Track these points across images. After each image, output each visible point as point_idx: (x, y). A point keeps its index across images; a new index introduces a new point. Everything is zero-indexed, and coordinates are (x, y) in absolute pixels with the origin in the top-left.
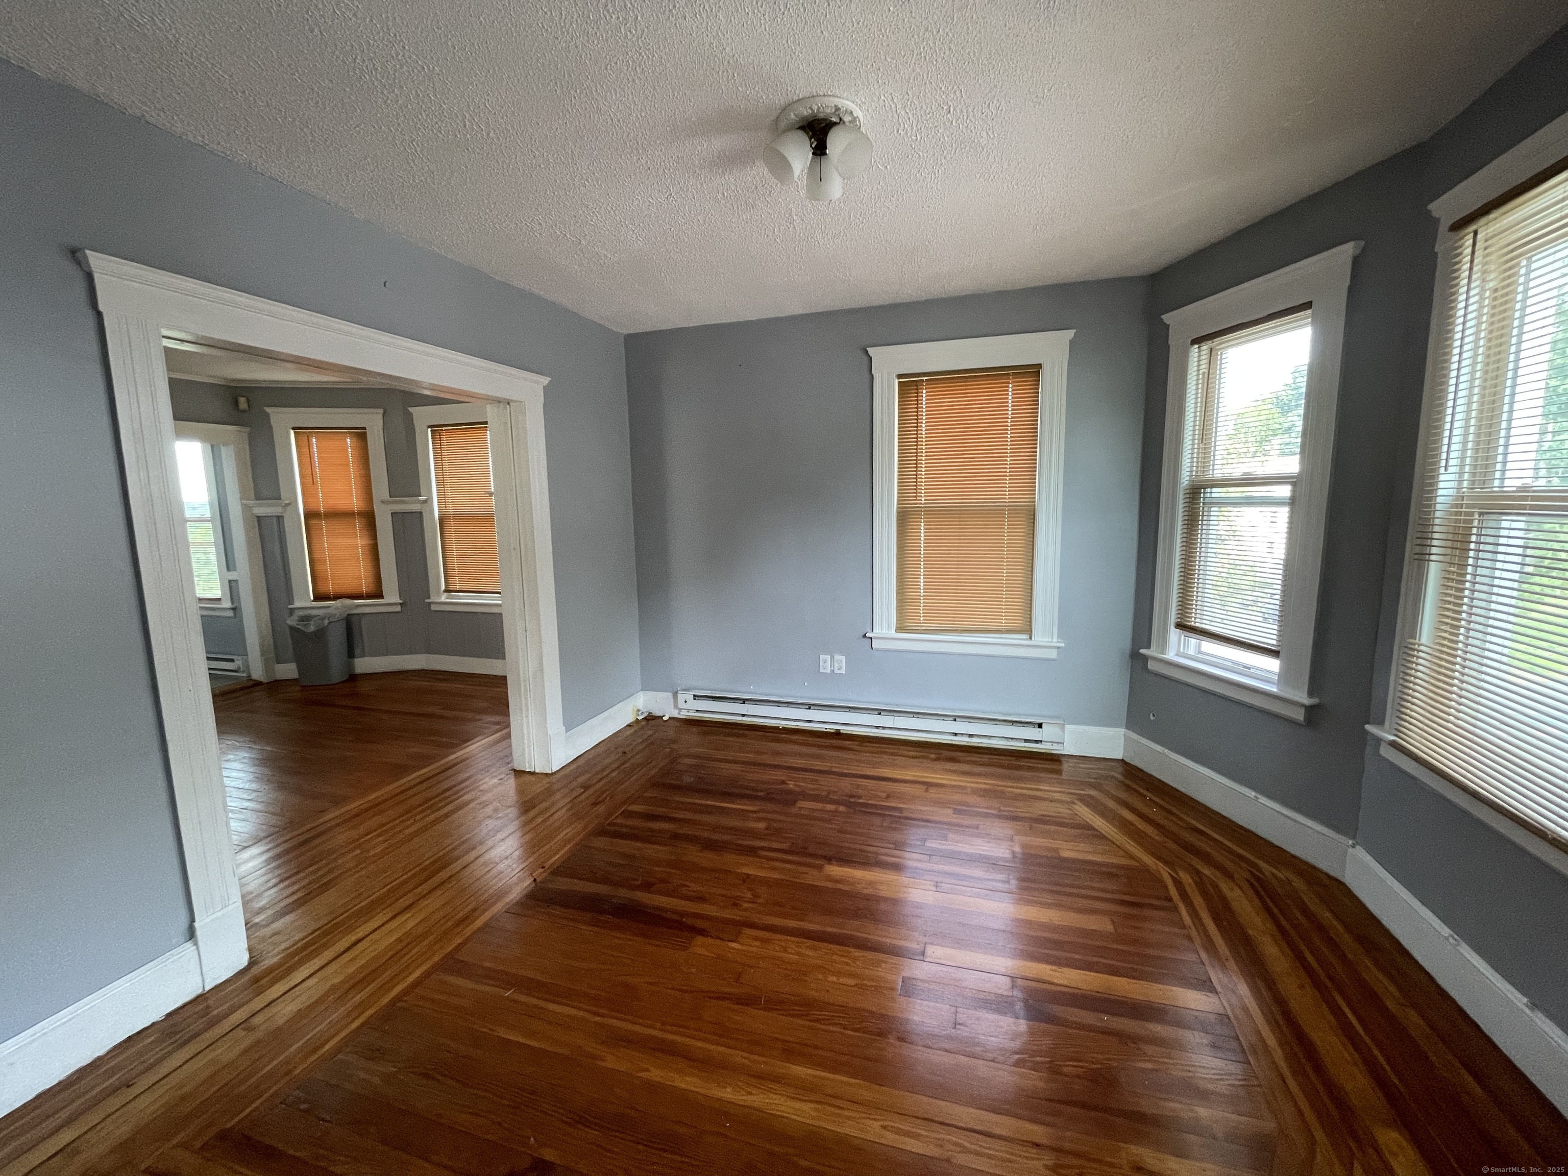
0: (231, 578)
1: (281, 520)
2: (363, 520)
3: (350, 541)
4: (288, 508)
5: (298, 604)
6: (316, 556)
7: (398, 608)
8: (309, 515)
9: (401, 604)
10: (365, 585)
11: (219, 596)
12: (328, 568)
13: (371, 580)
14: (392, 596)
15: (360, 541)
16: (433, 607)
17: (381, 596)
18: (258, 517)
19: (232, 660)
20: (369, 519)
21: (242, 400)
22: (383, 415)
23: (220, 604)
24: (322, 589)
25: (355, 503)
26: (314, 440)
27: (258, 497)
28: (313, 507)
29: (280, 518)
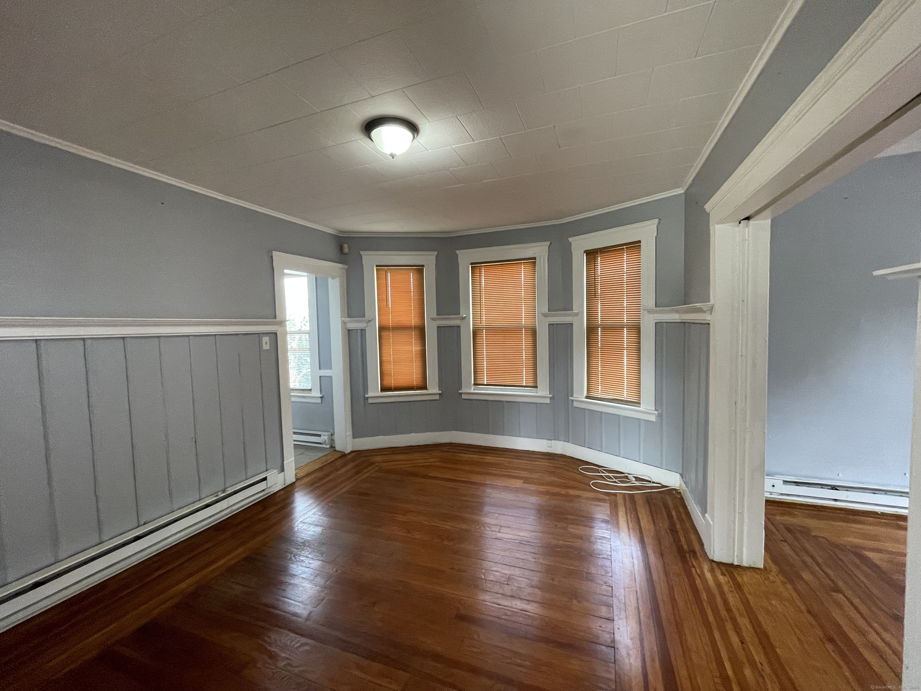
0: (321, 375)
1: (363, 333)
2: (417, 332)
3: (407, 348)
4: (369, 324)
5: (370, 394)
6: (384, 359)
7: (437, 397)
8: (382, 329)
9: (440, 394)
10: (415, 379)
11: (310, 388)
12: (390, 368)
13: (420, 376)
14: (433, 389)
15: (415, 348)
16: (464, 397)
17: (425, 388)
18: (349, 330)
19: (319, 436)
20: (421, 330)
21: (346, 246)
22: (436, 256)
23: (311, 394)
24: (386, 383)
25: (413, 321)
26: (389, 274)
27: (349, 316)
28: (385, 323)
29: (363, 331)
